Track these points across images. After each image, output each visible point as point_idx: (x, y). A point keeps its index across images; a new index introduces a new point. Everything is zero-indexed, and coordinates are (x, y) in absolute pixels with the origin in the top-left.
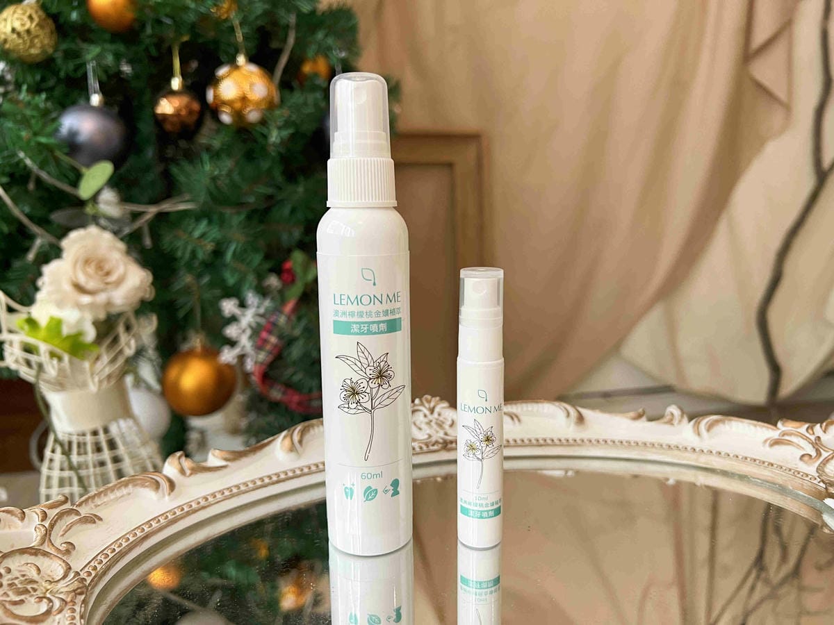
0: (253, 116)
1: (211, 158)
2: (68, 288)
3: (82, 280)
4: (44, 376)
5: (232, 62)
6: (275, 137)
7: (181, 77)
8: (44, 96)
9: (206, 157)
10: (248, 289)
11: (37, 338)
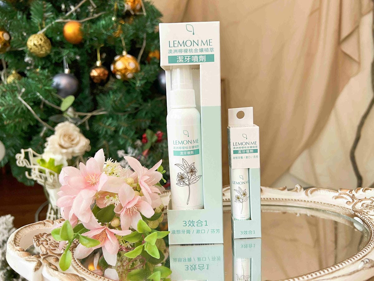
0: (130, 76)
1: (113, 93)
2: (57, 146)
3: (63, 143)
4: (47, 182)
5: (121, 54)
6: (138, 84)
7: (100, 61)
8: (47, 70)
9: (111, 93)
10: (129, 146)
11: (45, 167)
